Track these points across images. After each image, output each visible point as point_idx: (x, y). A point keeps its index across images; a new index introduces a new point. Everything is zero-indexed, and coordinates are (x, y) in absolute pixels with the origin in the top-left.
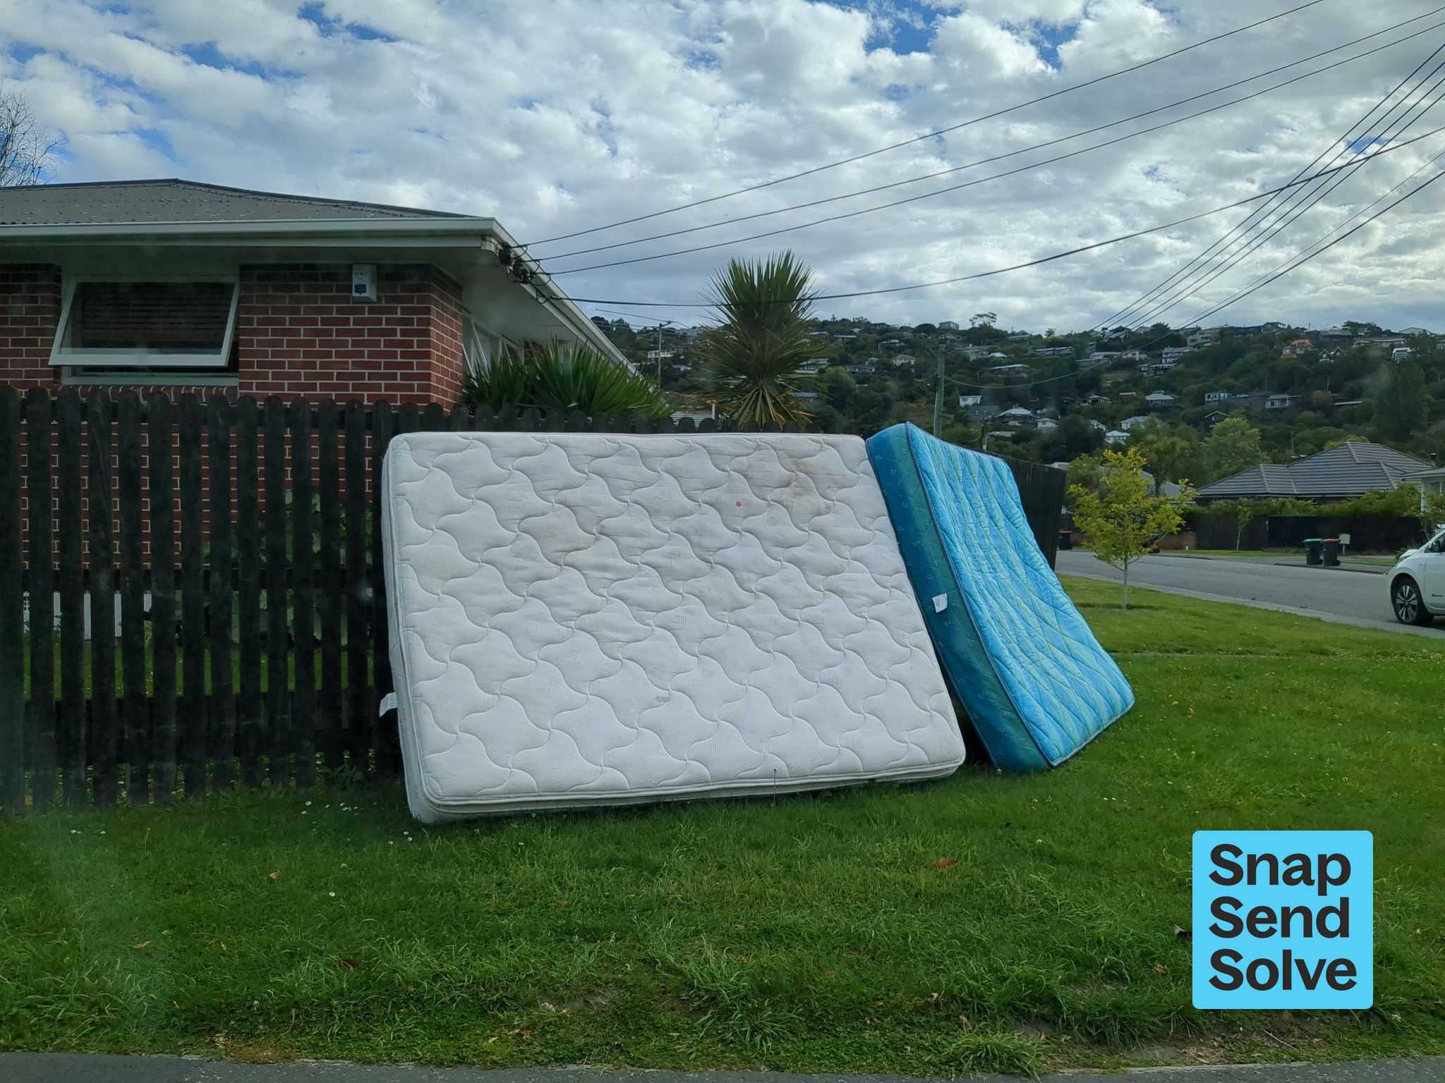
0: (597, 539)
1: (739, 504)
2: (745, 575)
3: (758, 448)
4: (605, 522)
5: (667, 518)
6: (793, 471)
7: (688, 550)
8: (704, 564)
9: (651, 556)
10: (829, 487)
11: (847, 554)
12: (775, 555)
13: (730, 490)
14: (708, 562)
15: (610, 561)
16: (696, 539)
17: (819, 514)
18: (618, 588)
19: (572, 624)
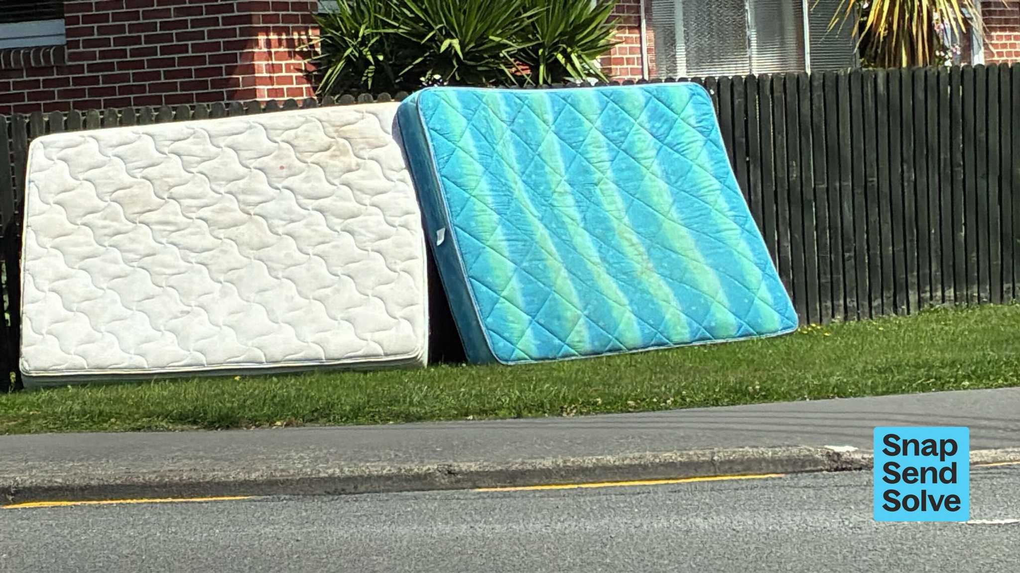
0: (166, 202)
1: (282, 168)
2: (276, 222)
3: (307, 121)
4: (173, 190)
5: (223, 183)
6: (333, 138)
7: (235, 205)
8: (246, 216)
9: (206, 213)
10: (362, 149)
11: (367, 202)
12: (304, 206)
13: (277, 157)
14: (249, 214)
15: (171, 218)
16: (241, 197)
17: (350, 171)
18: (175, 237)
19: (135, 264)
